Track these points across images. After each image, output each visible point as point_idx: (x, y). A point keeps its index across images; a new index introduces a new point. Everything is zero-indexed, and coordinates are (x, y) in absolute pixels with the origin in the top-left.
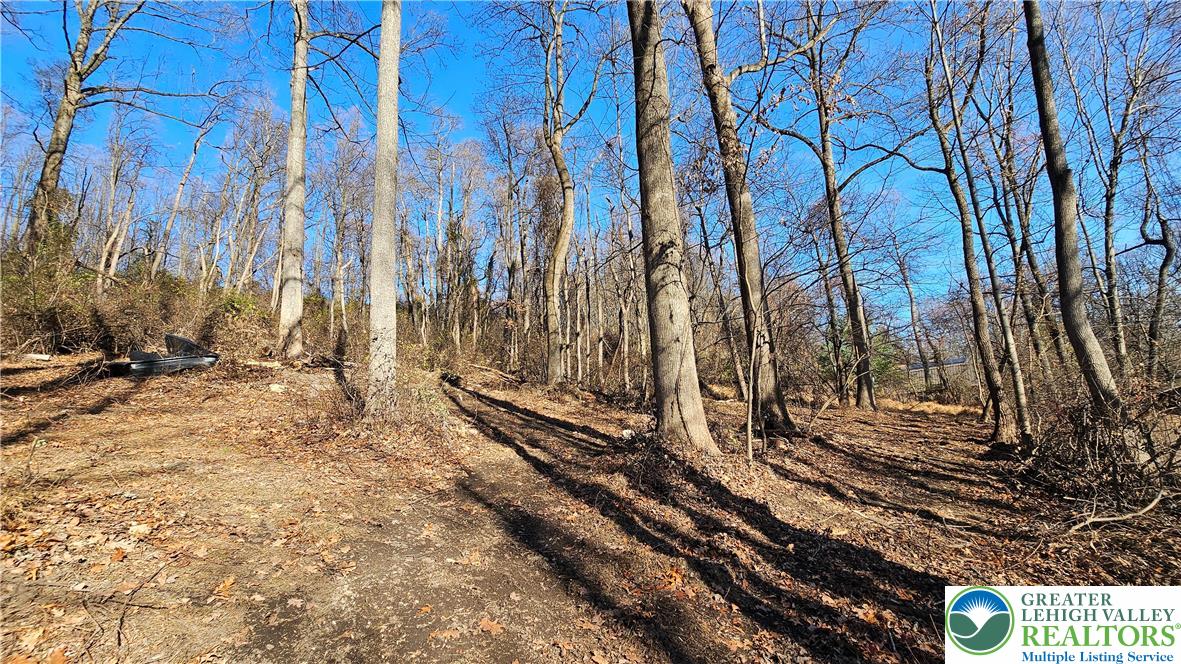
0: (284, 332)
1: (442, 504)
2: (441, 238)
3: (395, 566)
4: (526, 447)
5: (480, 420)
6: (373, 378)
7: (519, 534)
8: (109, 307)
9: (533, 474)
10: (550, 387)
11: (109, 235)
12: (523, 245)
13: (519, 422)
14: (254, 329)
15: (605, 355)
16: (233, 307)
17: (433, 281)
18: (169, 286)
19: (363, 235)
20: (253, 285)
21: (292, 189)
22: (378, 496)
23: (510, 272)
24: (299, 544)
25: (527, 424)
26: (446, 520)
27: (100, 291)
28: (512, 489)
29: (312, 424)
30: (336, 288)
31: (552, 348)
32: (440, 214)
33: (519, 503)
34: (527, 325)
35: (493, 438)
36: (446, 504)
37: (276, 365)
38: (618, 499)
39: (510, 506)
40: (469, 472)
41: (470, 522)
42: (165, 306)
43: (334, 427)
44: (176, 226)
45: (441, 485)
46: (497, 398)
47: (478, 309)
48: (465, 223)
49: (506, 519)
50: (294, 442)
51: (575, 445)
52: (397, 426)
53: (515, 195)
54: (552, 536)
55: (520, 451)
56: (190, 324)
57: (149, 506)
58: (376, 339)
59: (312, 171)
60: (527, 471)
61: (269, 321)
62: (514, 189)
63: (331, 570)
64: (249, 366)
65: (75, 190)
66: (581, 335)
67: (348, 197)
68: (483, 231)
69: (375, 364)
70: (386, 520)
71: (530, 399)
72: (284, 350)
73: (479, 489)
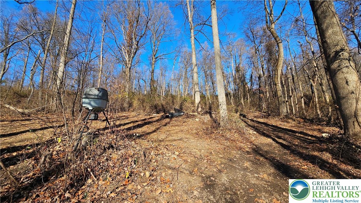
0: (197, 105)
1: (249, 156)
2: (234, 72)
3: (238, 174)
4: (276, 139)
5: (256, 129)
6: (221, 116)
7: (281, 171)
8: (164, 103)
9: (281, 149)
10: (281, 117)
11: (162, 88)
12: (263, 68)
13: (271, 129)
14: (190, 105)
15: (305, 103)
16: (185, 100)
17: (233, 86)
18: (173, 97)
19: (212, 76)
20: (188, 94)
21: (194, 68)
22: (228, 151)
23: (259, 79)
24: (211, 162)
25: (275, 130)
26: (252, 161)
27: (162, 100)
28: (274, 153)
29: (207, 129)
30: (207, 92)
31: (280, 102)
32: (233, 65)
33: (278, 159)
34: (268, 95)
35: (262, 135)
36: (250, 156)
37: (196, 114)
38: (328, 163)
39: (275, 159)
40: (256, 146)
41: (260, 163)
42: (173, 102)
43: (213, 130)
44: (172, 83)
45: (247, 149)
46: (260, 121)
47: (249, 92)
48: (241, 66)
49: (274, 164)
50: (204, 134)
51: (298, 139)
52: (230, 130)
53: (257, 52)
54: (296, 173)
55: (274, 140)
56: (178, 105)
57: (178, 148)
58: (221, 105)
59: (198, 62)
60: (279, 147)
61: (193, 103)
62: (257, 50)
63: (220, 171)
64: (191, 115)
65: (156, 80)
66: (292, 96)
67: (207, 67)
68: (247, 66)
69: (221, 112)
70: (233, 159)
71: (273, 121)
72: (197, 110)
73: (261, 152)
